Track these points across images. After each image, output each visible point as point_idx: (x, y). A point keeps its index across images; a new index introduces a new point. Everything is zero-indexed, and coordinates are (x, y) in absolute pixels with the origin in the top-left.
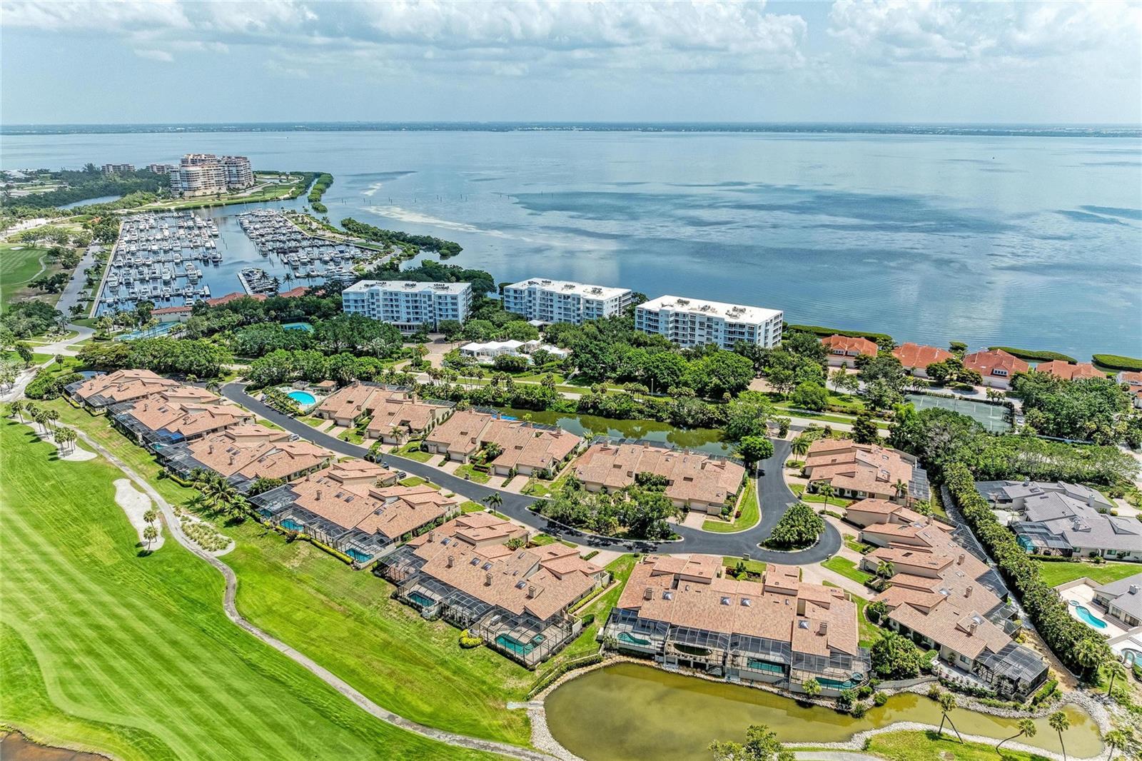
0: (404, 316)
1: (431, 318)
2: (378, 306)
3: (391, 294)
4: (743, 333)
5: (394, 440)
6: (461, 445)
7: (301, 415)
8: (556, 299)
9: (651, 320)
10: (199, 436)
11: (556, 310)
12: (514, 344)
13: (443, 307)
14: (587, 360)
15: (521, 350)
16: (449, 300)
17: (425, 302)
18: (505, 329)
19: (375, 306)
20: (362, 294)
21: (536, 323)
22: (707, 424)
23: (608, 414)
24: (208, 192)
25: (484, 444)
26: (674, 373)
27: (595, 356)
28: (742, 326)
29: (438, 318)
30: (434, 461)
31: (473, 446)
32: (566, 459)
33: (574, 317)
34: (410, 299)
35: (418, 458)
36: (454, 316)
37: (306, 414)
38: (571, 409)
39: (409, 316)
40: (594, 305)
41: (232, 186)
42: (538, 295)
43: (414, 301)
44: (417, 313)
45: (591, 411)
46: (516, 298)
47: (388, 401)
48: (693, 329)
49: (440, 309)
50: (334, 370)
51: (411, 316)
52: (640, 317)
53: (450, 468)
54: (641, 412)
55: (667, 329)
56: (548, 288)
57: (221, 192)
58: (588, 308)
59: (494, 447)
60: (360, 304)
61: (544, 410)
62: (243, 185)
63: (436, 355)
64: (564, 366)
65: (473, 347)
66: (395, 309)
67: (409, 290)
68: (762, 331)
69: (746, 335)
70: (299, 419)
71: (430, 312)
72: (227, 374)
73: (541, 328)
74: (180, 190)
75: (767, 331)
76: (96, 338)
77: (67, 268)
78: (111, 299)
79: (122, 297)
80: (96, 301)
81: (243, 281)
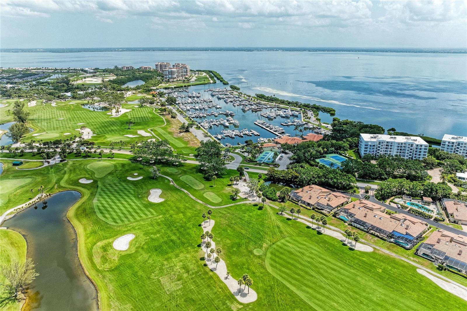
1: (410, 155)
2: (381, 148)
3: (389, 142)
20: (374, 142)
24: (178, 79)
46: (449, 146)
49: (416, 151)
60: (372, 147)
62: (188, 76)
65: (463, 175)
67: (395, 140)
70: (442, 223)
71: (411, 152)
74: (168, 78)
76: (248, 161)
77: (174, 118)
78: (219, 137)
79: (222, 135)
80: (213, 137)
81: (264, 127)
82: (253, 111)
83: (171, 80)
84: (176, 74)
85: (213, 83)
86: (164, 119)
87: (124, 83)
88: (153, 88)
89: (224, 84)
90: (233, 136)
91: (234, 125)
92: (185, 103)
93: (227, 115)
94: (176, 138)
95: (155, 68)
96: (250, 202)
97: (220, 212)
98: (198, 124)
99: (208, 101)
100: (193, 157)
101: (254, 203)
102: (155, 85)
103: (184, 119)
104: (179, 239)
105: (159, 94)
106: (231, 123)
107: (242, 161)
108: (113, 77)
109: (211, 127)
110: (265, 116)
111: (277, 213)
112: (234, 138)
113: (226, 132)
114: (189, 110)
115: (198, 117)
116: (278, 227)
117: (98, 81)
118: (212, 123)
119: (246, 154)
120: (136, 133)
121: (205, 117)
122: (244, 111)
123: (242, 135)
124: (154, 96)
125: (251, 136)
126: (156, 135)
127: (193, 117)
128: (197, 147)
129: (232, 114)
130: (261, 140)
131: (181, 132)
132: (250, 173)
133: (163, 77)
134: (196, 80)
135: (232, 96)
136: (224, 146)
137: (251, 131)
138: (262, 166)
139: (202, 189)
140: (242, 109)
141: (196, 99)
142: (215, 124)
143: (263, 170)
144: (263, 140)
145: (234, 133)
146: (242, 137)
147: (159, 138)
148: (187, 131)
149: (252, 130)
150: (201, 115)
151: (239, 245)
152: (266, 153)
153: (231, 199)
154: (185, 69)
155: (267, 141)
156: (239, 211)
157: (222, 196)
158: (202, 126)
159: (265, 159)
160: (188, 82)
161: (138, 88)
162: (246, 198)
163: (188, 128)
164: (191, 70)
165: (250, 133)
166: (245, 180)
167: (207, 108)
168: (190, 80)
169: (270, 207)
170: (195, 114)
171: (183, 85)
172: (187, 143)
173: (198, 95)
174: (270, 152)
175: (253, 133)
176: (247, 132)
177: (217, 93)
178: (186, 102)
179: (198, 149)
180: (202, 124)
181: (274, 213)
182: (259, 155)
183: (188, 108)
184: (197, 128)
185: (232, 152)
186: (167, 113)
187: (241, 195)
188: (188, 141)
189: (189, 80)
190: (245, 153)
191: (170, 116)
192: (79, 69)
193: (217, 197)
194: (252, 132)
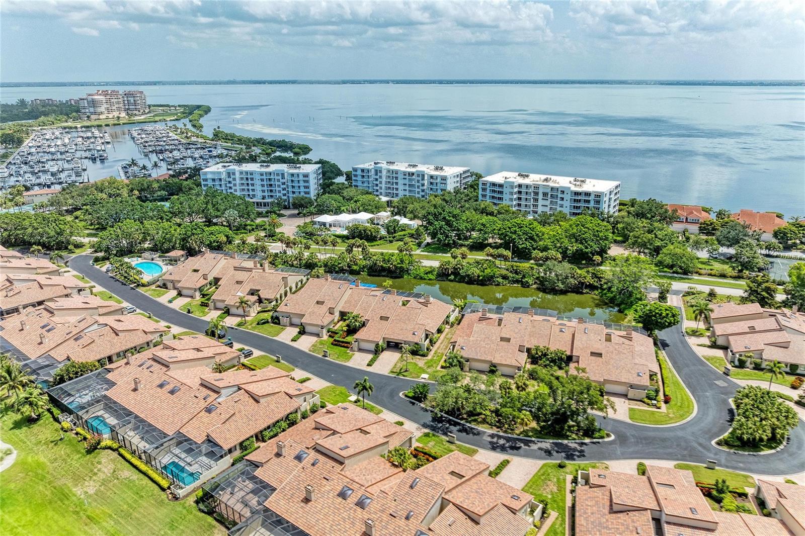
0: (259, 194)
1: (284, 195)
2: (235, 185)
3: (247, 173)
4: (588, 201)
5: (240, 311)
6: (316, 317)
7: (143, 285)
8: (400, 176)
9: (494, 191)
10: (16, 310)
11: (401, 187)
12: (364, 216)
13: (296, 184)
14: (441, 228)
15: (372, 221)
16: (301, 178)
17: (278, 180)
18: (356, 202)
19: (232, 185)
20: (220, 173)
21: (384, 199)
22: (577, 289)
23: (470, 280)
24: (111, 116)
25: (343, 315)
26: (532, 238)
27: (448, 223)
28: (588, 194)
29: (291, 195)
30: (286, 335)
31: (330, 318)
32: (439, 331)
33: (418, 193)
34: (264, 177)
35: (267, 331)
36: (306, 193)
37: (149, 284)
38: (430, 276)
39: (264, 194)
40: (439, 180)
41: (130, 112)
42: (384, 173)
43: (269, 181)
44: (271, 191)
45: (452, 277)
46: (363, 176)
47: (236, 269)
48: (536, 200)
49: (293, 187)
50: (183, 239)
51: (266, 194)
52: (484, 190)
53: (305, 344)
54: (505, 277)
55: (511, 200)
56: (392, 167)
57: (121, 116)
58: (431, 183)
59: (355, 318)
60: (217, 183)
61: (402, 277)
62: (139, 111)
63: (289, 227)
64: (416, 235)
65: (326, 218)
66: (250, 188)
67: (264, 170)
68: (606, 199)
69: (592, 204)
70: (141, 290)
71: (284, 189)
72: (78, 246)
73: (389, 204)
74: (88, 114)
75: (610, 199)
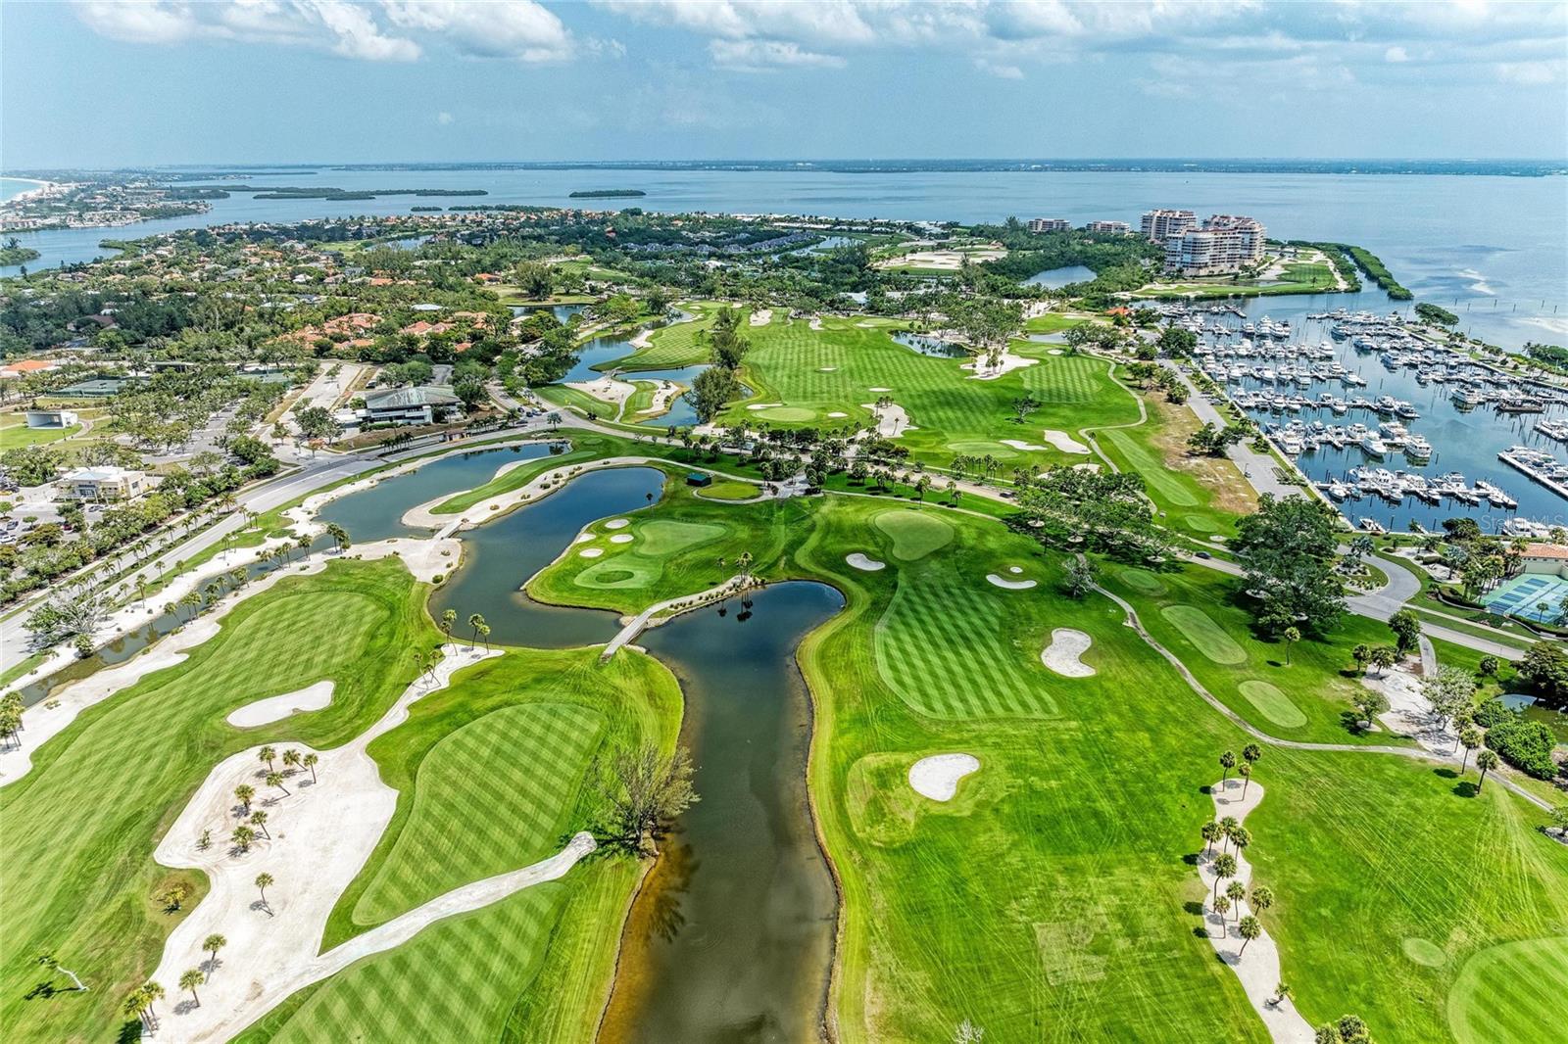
76: (1445, 597)
77: (1178, 401)
78: (1339, 489)
79: (1350, 485)
80: (1312, 486)
81: (1540, 477)
82: (1500, 410)
83: (1188, 272)
84: (1211, 251)
85: (1346, 291)
86: (1140, 402)
87: (1028, 274)
88: (1121, 295)
89: (1393, 297)
90: (1397, 494)
91: (1407, 452)
92: (1227, 356)
93: (1384, 414)
94: (1171, 473)
95: (1138, 229)
96: (1424, 755)
97: (1291, 763)
98: (1262, 433)
99: (1318, 355)
100: (1224, 549)
101: (1440, 762)
102: (1128, 286)
103: (1212, 410)
104: (1123, 816)
105: (1137, 317)
106: (1394, 445)
107: (1419, 595)
108: (995, 253)
109: (1311, 450)
110: (1555, 433)
111: (1542, 830)
112: (1398, 502)
113: (1369, 475)
114: (1236, 382)
115: (1265, 410)
116: (1537, 885)
117: (949, 262)
118: (1318, 437)
119: (1439, 572)
120: (1039, 439)
121: (1296, 411)
122: (1460, 405)
123: (1438, 497)
124: (1118, 322)
125: (1476, 504)
126: (1106, 454)
127: (1248, 408)
128: (1243, 514)
129: (1407, 411)
130: (1520, 526)
131: (1192, 454)
132: (1443, 647)
133: (1161, 259)
134: (1281, 278)
135: (1420, 343)
136: (1352, 528)
137: (1478, 487)
138: (1506, 629)
139: (1236, 667)
140: (1454, 398)
141: (1269, 343)
142: (1330, 443)
143: (1505, 644)
144: (1527, 525)
145: (1403, 484)
146: (1435, 503)
147: (1111, 464)
148: (1217, 453)
149: (1484, 484)
150: (1281, 402)
151: (1346, 904)
152: (1532, 581)
153: (1343, 725)
154: (1247, 238)
155: (1545, 535)
156: (1371, 776)
157: (1310, 706)
158: (1275, 441)
159: (1523, 603)
160: (1250, 284)
161: (1070, 292)
162: (1407, 737)
163: (1221, 441)
164: (1269, 242)
165: (1474, 491)
166: (1417, 670)
167: (1308, 380)
168: (1259, 274)
169: (1512, 794)
170: (1256, 395)
171: (1231, 290)
172: (1209, 493)
173: (1281, 331)
174: (1554, 581)
175: (1486, 496)
176: (1460, 489)
177: (1358, 329)
178: (1232, 352)
179: (1249, 525)
180: (1279, 435)
181: (1525, 823)
182: (1499, 584)
183: (1236, 373)
184: (1256, 445)
185: (1380, 555)
186: (1155, 381)
187: (1391, 721)
188: (1213, 490)
189: (1253, 276)
190: (1437, 566)
191: (1164, 394)
192: (902, 222)
193: (1290, 707)
194: (1482, 491)
